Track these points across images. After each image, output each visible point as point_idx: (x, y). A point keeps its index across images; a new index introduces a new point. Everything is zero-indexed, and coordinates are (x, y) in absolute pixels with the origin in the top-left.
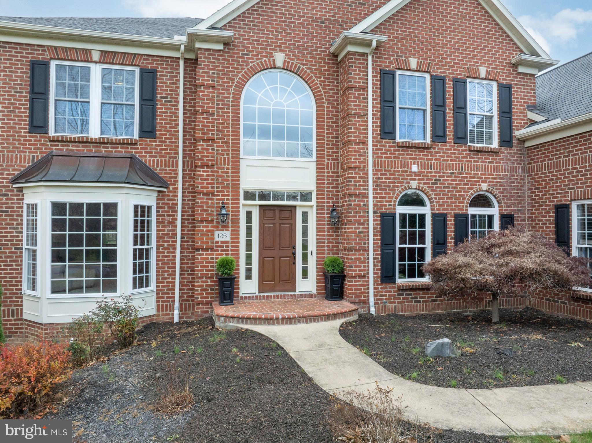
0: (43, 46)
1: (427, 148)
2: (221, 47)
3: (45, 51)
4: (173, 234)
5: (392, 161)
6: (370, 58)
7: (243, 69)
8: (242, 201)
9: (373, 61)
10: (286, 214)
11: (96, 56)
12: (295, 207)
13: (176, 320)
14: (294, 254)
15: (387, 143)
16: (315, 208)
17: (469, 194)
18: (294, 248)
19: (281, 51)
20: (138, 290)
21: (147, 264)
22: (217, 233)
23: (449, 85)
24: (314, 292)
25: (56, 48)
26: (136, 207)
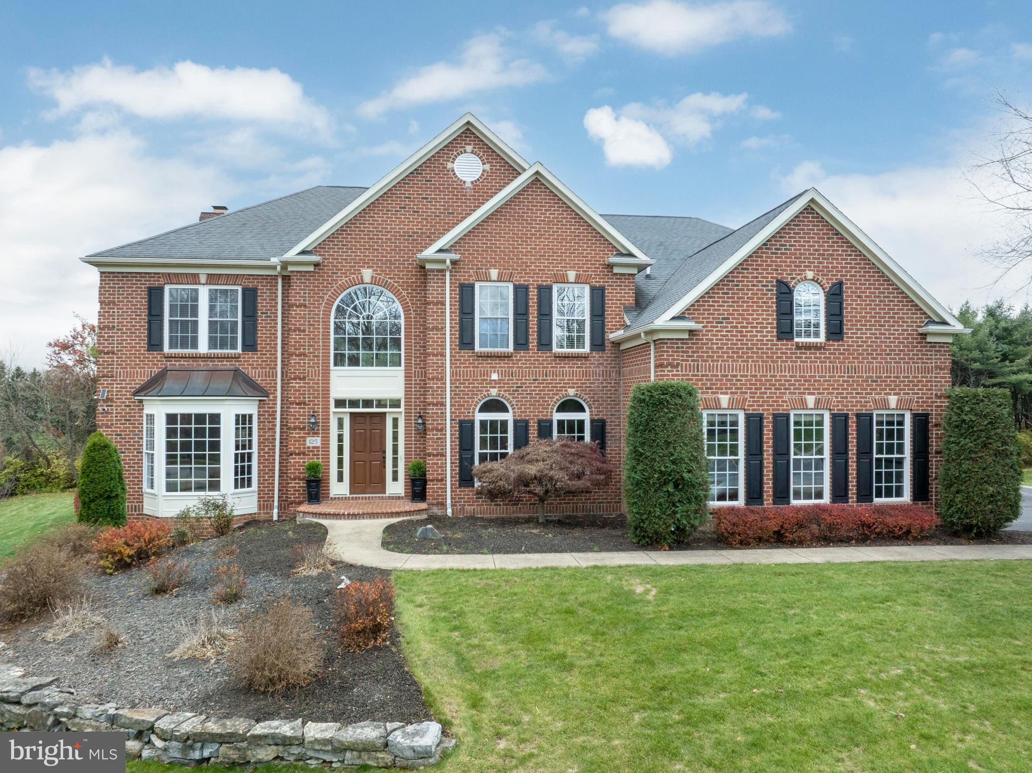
0: (159, 273)
1: (508, 356)
2: (311, 269)
3: (160, 277)
4: (273, 439)
5: (470, 371)
6: (448, 274)
7: (332, 287)
8: (333, 409)
9: (450, 276)
10: (376, 420)
11: (203, 279)
12: (385, 413)
13: (275, 518)
14: (385, 458)
15: (466, 354)
16: (403, 414)
17: (555, 399)
18: (384, 452)
19: (368, 267)
20: (240, 490)
21: (249, 467)
22: (308, 439)
23: (533, 294)
24: (403, 495)
25: (169, 274)
26: (237, 416)
